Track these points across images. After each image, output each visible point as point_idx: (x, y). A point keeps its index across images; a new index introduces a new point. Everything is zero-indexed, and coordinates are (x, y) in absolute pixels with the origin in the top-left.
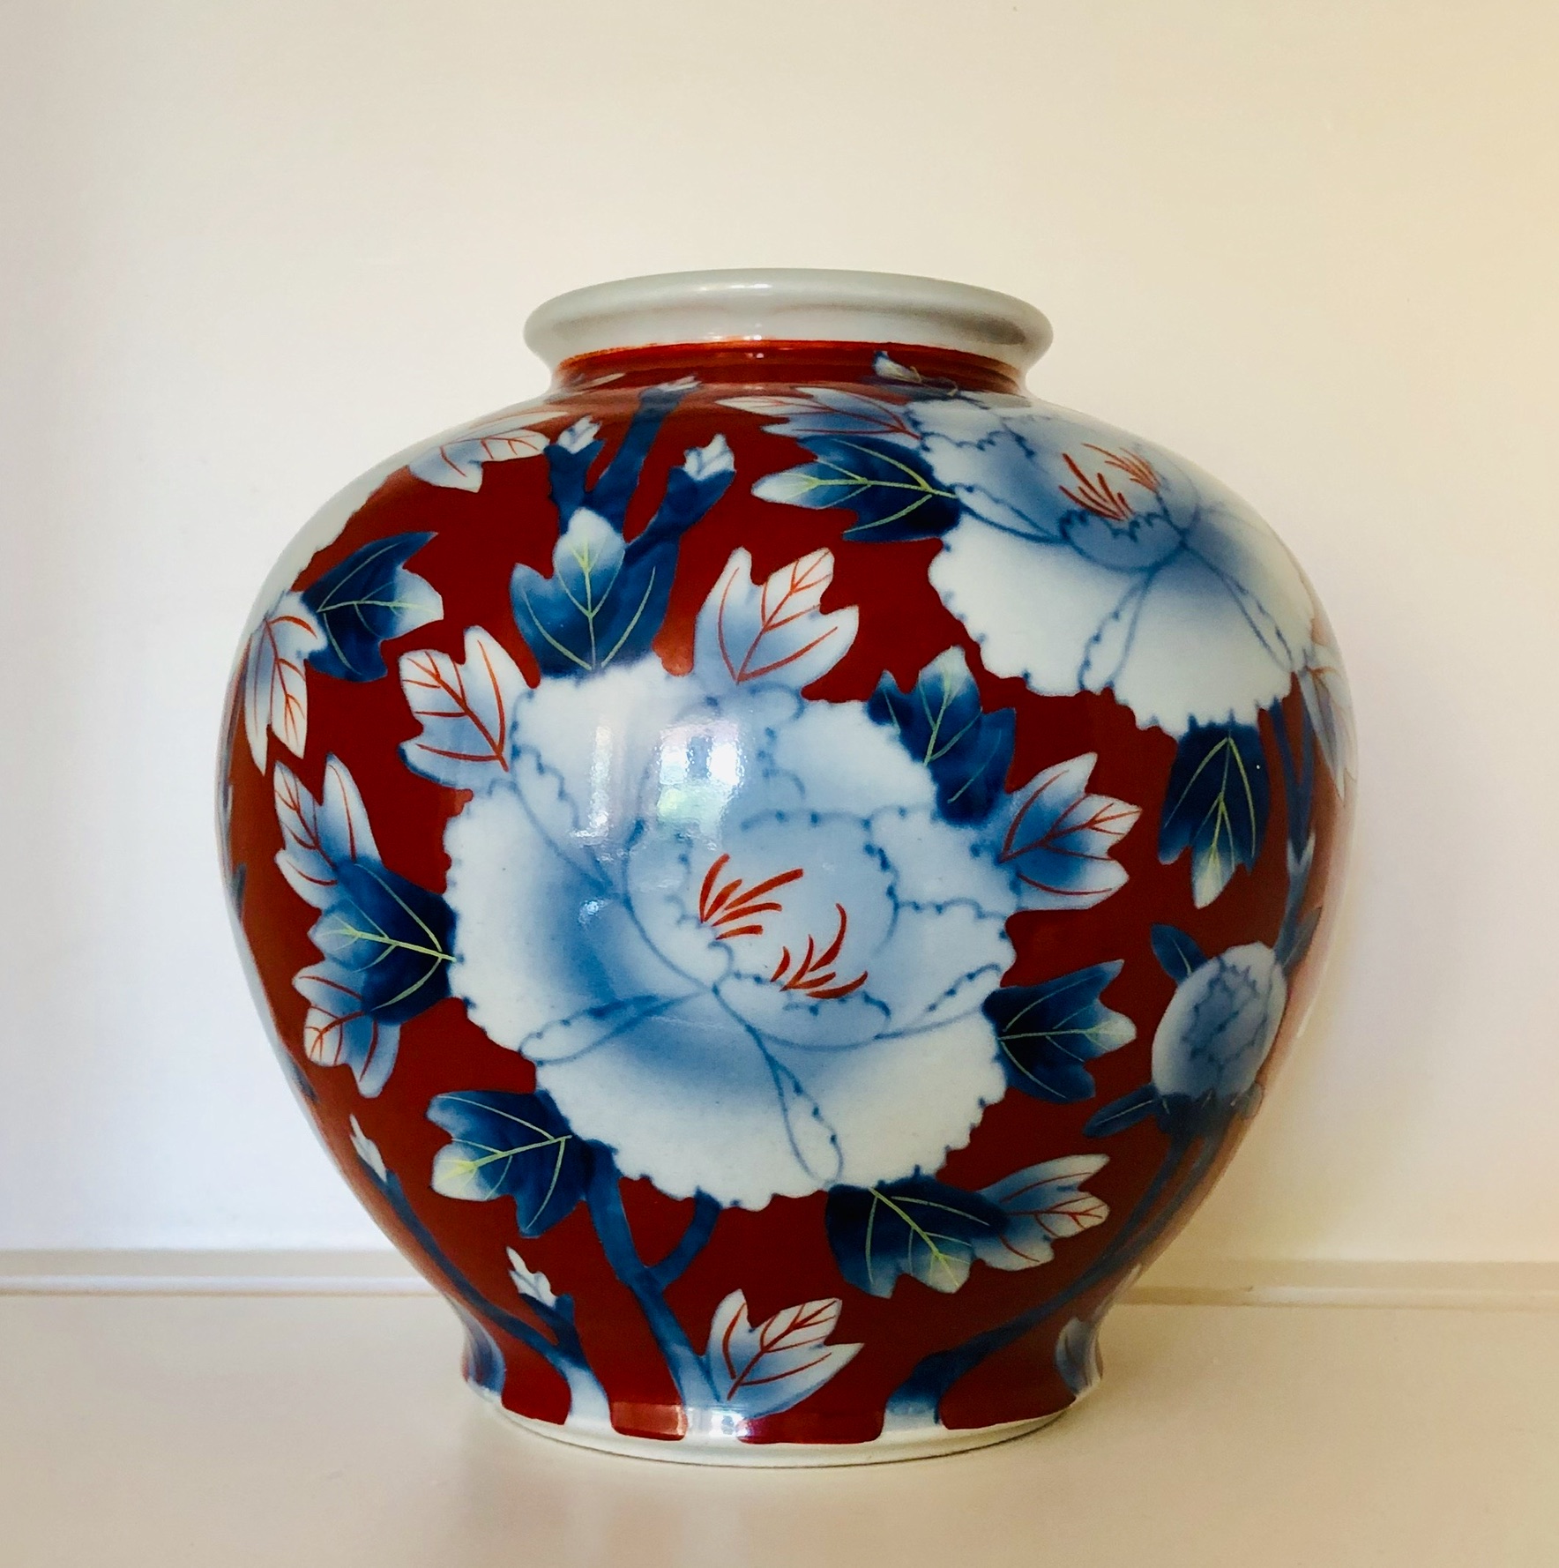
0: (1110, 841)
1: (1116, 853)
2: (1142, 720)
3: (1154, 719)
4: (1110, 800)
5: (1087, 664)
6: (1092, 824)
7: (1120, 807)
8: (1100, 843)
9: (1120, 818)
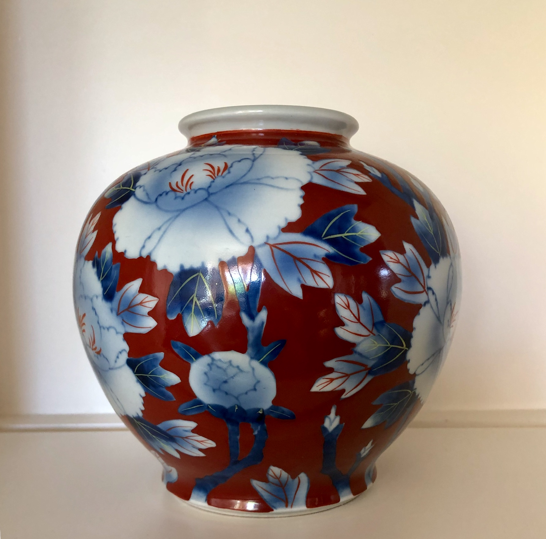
0: (148, 310)
1: (151, 314)
2: (160, 266)
3: (165, 266)
4: (147, 295)
5: (143, 247)
6: (141, 303)
7: (150, 298)
8: (146, 310)
9: (151, 302)
